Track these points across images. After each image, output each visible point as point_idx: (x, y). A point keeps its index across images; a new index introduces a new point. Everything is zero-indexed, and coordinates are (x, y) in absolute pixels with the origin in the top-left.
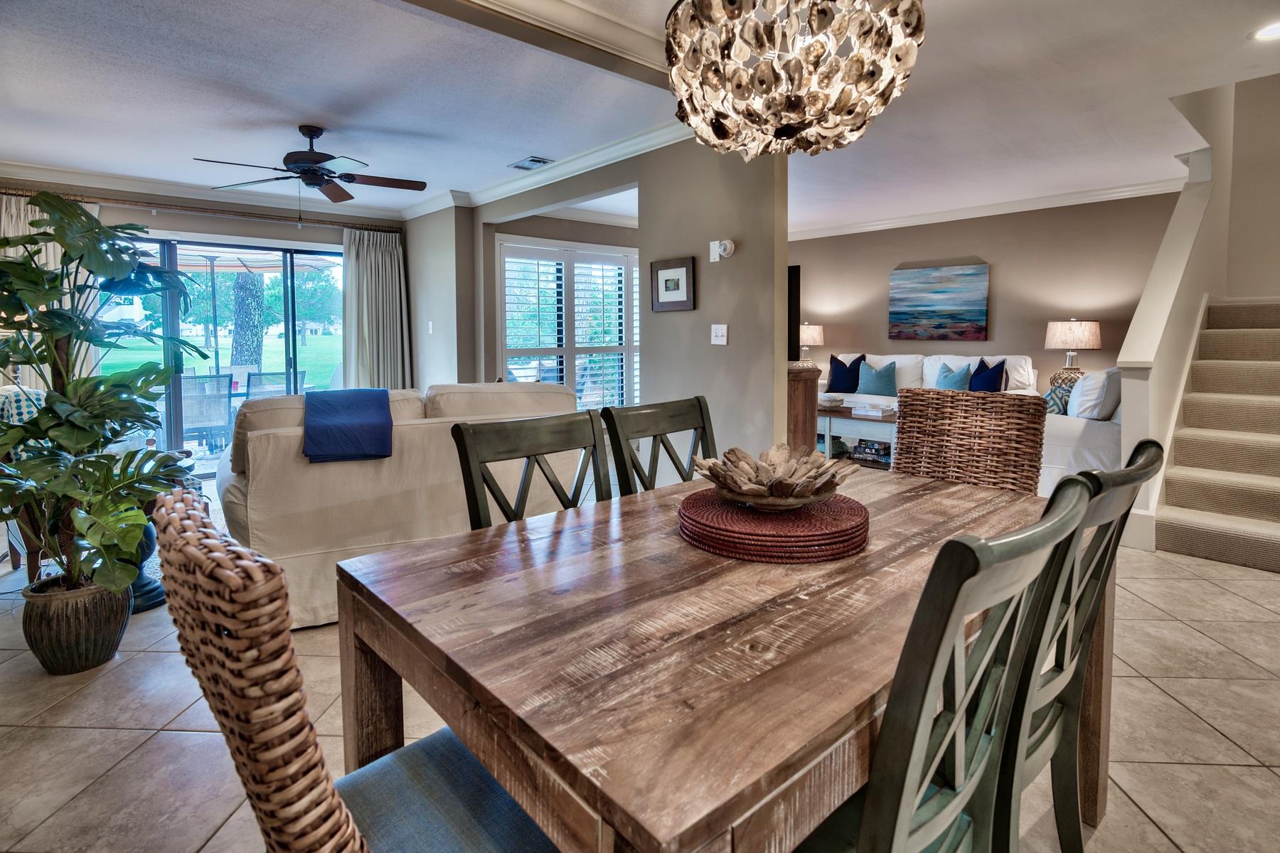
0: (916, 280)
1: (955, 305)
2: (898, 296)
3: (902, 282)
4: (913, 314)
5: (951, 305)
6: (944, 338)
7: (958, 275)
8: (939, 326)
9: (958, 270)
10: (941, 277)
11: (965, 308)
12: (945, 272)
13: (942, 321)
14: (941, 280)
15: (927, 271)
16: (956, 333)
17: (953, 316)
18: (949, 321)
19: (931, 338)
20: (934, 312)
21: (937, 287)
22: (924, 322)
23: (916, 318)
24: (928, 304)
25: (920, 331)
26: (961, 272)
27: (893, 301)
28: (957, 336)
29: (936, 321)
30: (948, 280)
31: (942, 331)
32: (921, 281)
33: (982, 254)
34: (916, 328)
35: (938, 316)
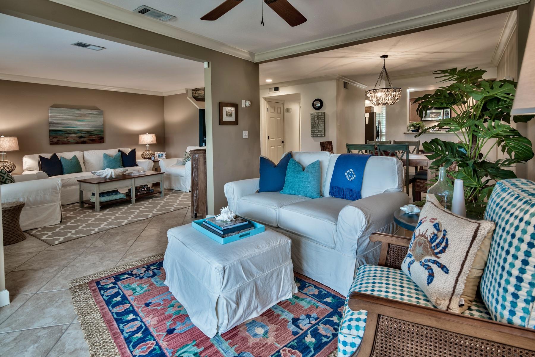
0: (67, 114)
1: (89, 127)
2: (55, 121)
3: (58, 114)
4: (66, 131)
5: (87, 127)
6: (84, 142)
7: (89, 114)
8: (82, 137)
9: (90, 112)
10: (81, 114)
11: (94, 129)
12: (83, 112)
13: (83, 135)
14: (81, 115)
15: (73, 110)
16: (90, 140)
17: (88, 132)
18: (86, 135)
19: (77, 143)
20: (78, 130)
21: (79, 118)
22: (73, 135)
23: (68, 133)
24: (75, 126)
25: (71, 140)
26: (91, 113)
27: (51, 124)
28: (91, 142)
29: (80, 135)
30: (85, 115)
31: (83, 139)
32: (70, 115)
33: (98, 105)
34: (68, 138)
35: (81, 132)
